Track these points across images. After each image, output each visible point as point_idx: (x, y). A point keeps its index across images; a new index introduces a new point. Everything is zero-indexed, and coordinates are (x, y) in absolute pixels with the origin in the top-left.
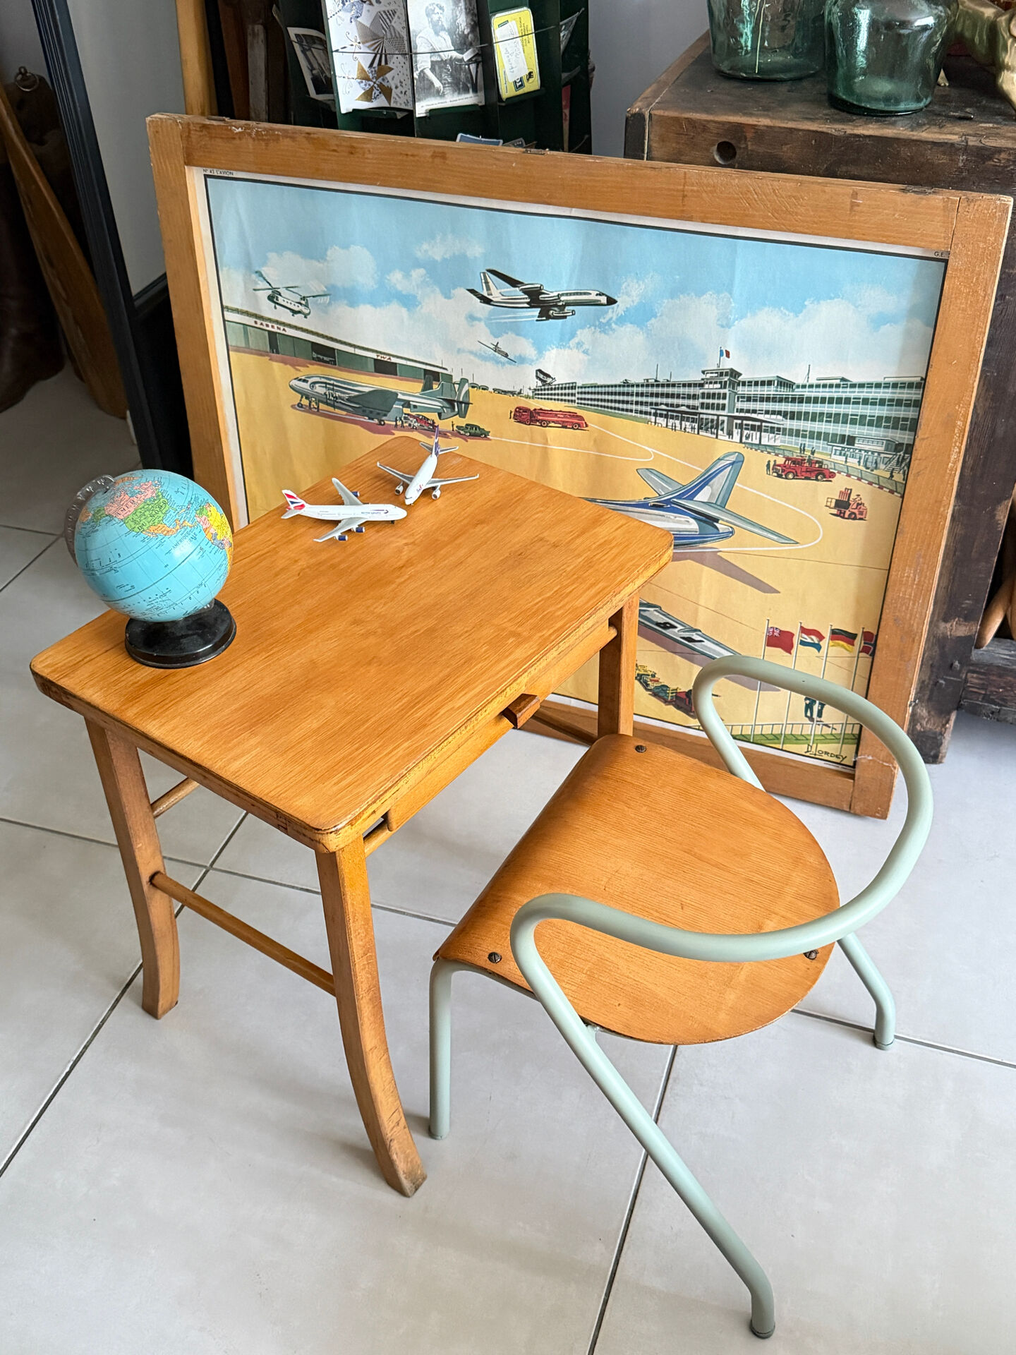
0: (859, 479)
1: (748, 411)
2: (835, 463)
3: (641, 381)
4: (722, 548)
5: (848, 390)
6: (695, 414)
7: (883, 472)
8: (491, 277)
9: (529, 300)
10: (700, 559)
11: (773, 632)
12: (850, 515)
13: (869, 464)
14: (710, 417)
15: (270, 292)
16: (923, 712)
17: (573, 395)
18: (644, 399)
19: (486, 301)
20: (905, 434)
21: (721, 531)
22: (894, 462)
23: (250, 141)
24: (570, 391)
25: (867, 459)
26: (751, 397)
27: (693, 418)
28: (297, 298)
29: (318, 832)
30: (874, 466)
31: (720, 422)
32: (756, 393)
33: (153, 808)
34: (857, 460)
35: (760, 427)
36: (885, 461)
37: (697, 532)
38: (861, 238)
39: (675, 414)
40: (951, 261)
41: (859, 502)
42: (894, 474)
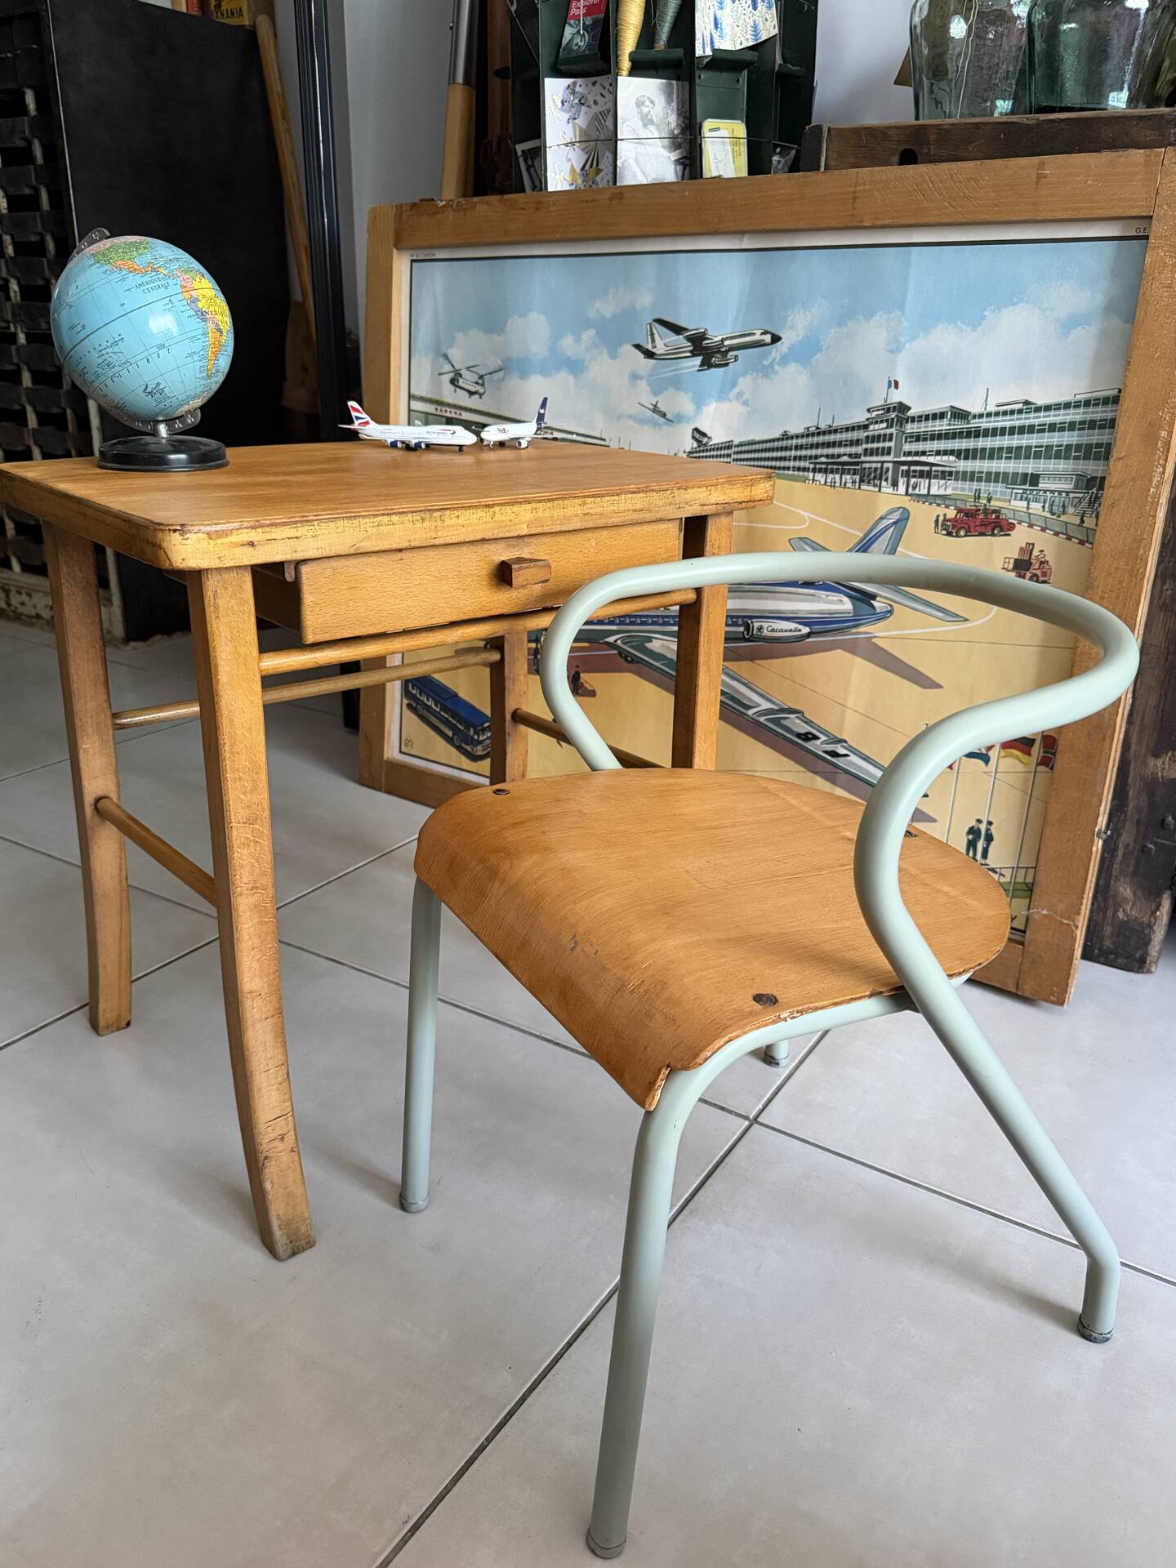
0: (1043, 530)
1: (917, 454)
2: (1014, 511)
3: (800, 430)
4: (879, 632)
5: (1032, 415)
6: (857, 464)
8: (657, 327)
9: (691, 348)
10: (852, 648)
13: (1055, 509)
14: (874, 465)
15: (452, 375)
17: (729, 456)
18: (803, 453)
19: (649, 355)
20: (1099, 465)
21: (878, 611)
22: (1085, 503)
23: (452, 213)
24: (726, 452)
25: (1053, 501)
26: (920, 436)
27: (854, 469)
28: (475, 378)
29: (158, 527)
30: (1061, 510)
31: (884, 470)
32: (926, 430)
33: (115, 716)
34: (1042, 504)
35: (929, 472)
36: (1074, 503)
37: (850, 613)
38: (1048, 217)
39: (835, 467)
40: (1154, 228)
41: (1043, 560)
42: (1085, 518)
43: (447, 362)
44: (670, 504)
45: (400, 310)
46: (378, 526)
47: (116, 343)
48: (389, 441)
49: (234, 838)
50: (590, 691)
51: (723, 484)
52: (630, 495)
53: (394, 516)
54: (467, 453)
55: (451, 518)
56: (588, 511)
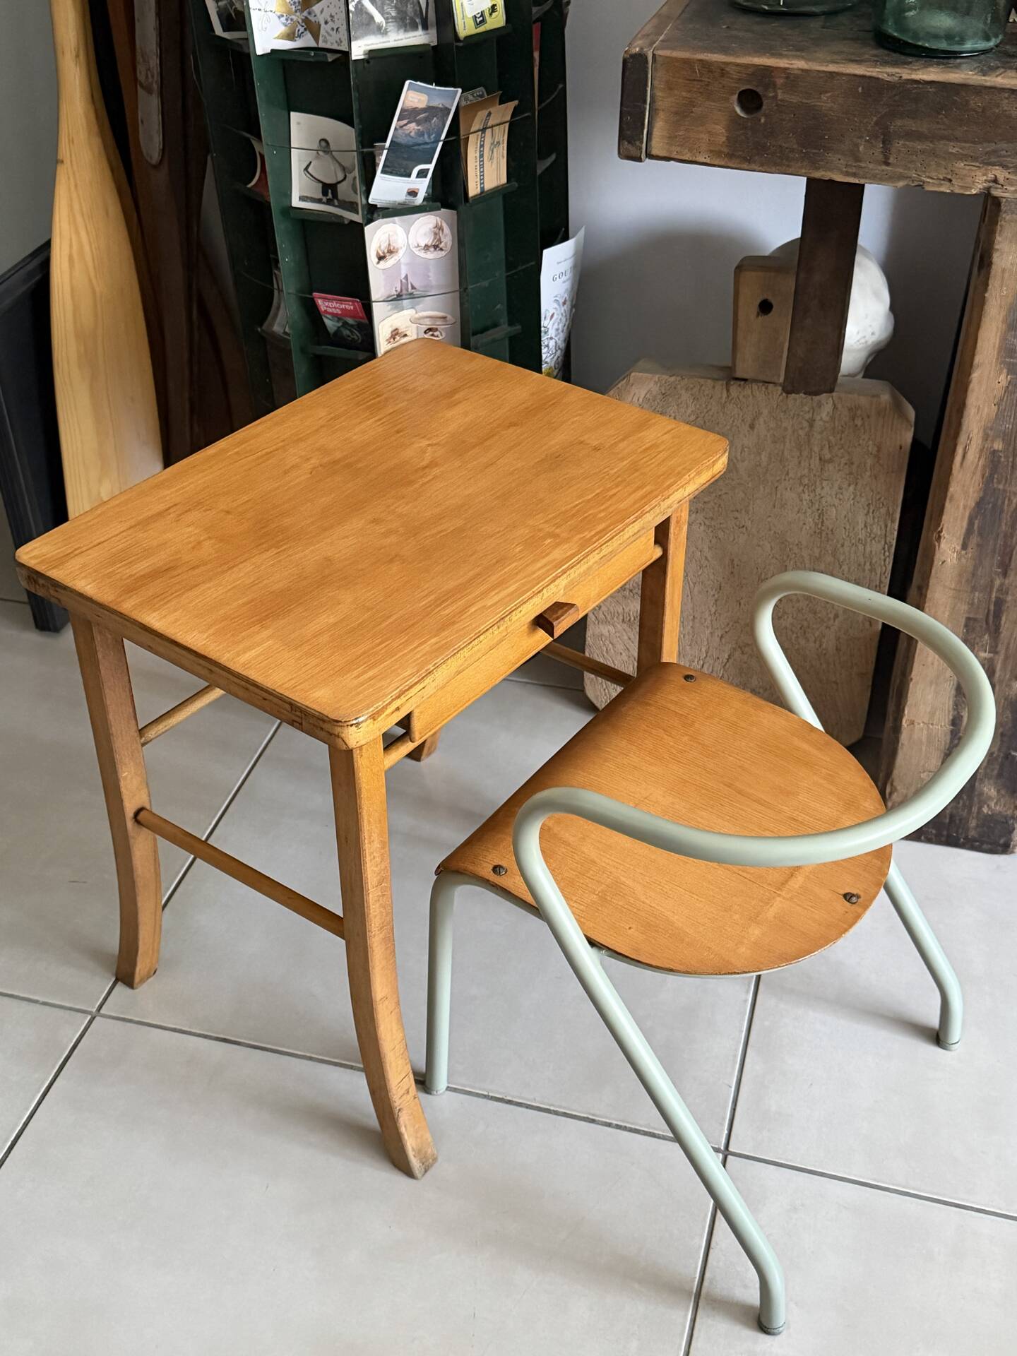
16: (991, 791)
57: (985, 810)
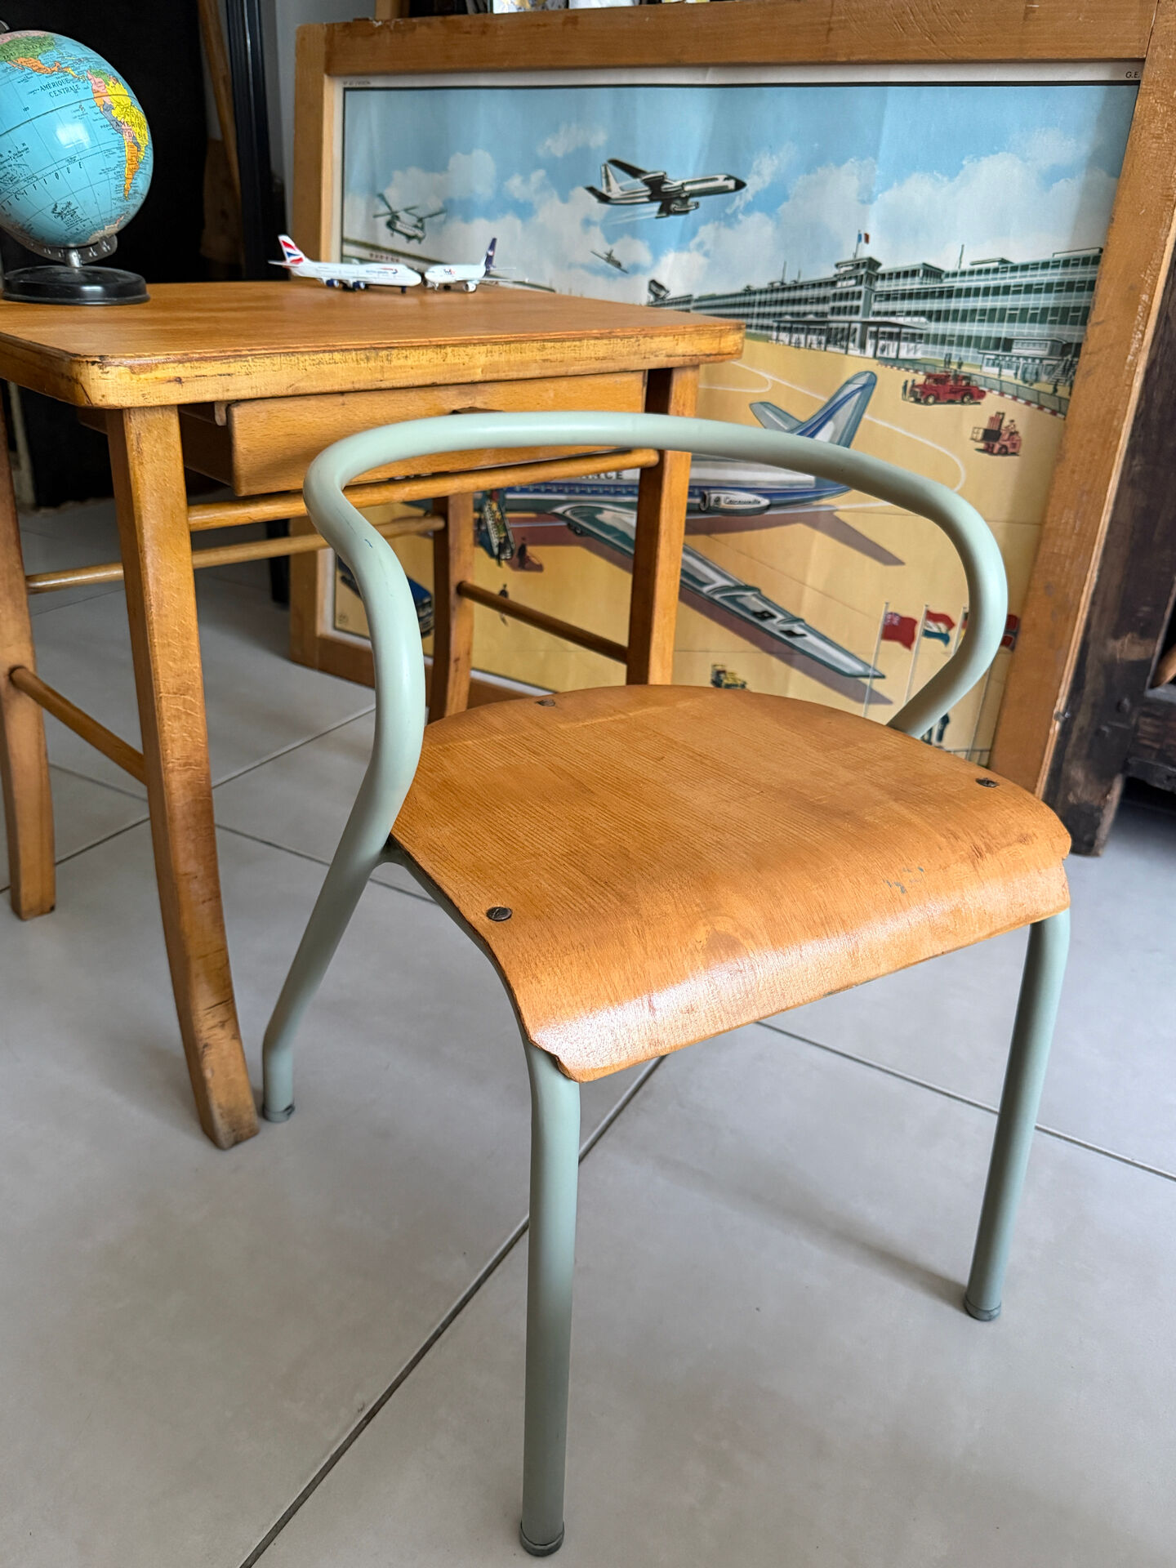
0: (1015, 398)
1: (886, 314)
2: (986, 378)
3: (764, 285)
4: (840, 505)
5: (1008, 275)
6: (823, 323)
7: (1044, 386)
8: (612, 169)
9: (649, 193)
10: (813, 522)
11: (892, 619)
12: (1000, 449)
13: (1028, 376)
15: (388, 217)
16: (1077, 773)
18: (767, 310)
19: (604, 199)
20: (1075, 330)
22: (1059, 371)
23: (388, 35)
24: (686, 306)
25: (1026, 369)
26: (889, 295)
27: (821, 329)
28: (414, 221)
29: (75, 358)
30: (1034, 377)
31: (851, 331)
32: (896, 288)
33: (28, 579)
34: (1014, 371)
35: (899, 334)
36: (1048, 370)
37: (810, 484)
38: (1034, 57)
39: (800, 326)
40: (1145, 72)
41: (1013, 431)
42: (1058, 388)
43: (383, 203)
44: (635, 353)
45: (331, 144)
46: (318, 364)
47: (19, 154)
48: (325, 279)
49: (164, 709)
50: (538, 566)
51: (691, 333)
52: (592, 342)
53: (336, 353)
54: (412, 295)
55: (399, 359)
56: (546, 358)
57: (1071, 798)
